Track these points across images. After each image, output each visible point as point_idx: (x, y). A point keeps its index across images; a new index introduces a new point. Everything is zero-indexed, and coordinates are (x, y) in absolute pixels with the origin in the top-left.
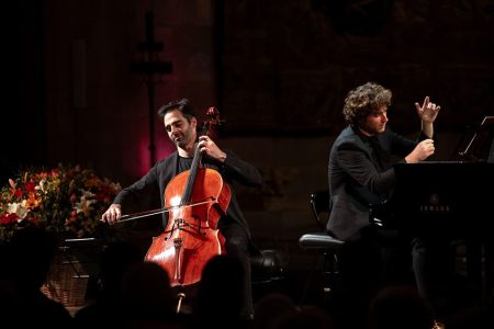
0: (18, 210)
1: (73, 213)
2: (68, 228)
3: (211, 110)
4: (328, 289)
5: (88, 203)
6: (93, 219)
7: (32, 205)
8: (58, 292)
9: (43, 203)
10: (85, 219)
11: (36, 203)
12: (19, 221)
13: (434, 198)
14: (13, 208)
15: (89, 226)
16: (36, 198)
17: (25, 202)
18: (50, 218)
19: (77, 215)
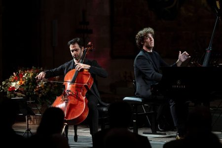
0: (16, 85)
1: (37, 87)
2: (35, 93)
3: (90, 43)
4: (135, 121)
5: (44, 83)
6: (46, 90)
7: (21, 83)
8: (32, 119)
9: (25, 82)
10: (42, 89)
11: (23, 83)
12: (16, 90)
13: (179, 82)
14: (14, 84)
15: (44, 92)
16: (23, 80)
17: (18, 82)
18: (28, 89)
19: (39, 88)
